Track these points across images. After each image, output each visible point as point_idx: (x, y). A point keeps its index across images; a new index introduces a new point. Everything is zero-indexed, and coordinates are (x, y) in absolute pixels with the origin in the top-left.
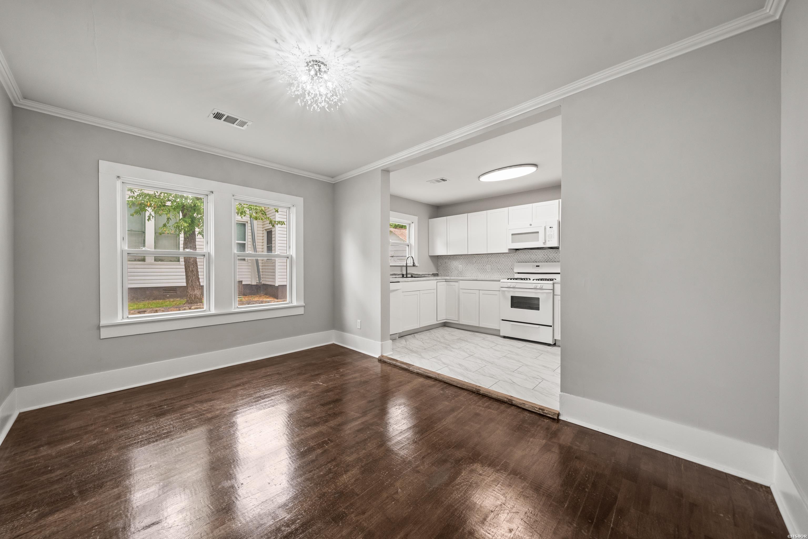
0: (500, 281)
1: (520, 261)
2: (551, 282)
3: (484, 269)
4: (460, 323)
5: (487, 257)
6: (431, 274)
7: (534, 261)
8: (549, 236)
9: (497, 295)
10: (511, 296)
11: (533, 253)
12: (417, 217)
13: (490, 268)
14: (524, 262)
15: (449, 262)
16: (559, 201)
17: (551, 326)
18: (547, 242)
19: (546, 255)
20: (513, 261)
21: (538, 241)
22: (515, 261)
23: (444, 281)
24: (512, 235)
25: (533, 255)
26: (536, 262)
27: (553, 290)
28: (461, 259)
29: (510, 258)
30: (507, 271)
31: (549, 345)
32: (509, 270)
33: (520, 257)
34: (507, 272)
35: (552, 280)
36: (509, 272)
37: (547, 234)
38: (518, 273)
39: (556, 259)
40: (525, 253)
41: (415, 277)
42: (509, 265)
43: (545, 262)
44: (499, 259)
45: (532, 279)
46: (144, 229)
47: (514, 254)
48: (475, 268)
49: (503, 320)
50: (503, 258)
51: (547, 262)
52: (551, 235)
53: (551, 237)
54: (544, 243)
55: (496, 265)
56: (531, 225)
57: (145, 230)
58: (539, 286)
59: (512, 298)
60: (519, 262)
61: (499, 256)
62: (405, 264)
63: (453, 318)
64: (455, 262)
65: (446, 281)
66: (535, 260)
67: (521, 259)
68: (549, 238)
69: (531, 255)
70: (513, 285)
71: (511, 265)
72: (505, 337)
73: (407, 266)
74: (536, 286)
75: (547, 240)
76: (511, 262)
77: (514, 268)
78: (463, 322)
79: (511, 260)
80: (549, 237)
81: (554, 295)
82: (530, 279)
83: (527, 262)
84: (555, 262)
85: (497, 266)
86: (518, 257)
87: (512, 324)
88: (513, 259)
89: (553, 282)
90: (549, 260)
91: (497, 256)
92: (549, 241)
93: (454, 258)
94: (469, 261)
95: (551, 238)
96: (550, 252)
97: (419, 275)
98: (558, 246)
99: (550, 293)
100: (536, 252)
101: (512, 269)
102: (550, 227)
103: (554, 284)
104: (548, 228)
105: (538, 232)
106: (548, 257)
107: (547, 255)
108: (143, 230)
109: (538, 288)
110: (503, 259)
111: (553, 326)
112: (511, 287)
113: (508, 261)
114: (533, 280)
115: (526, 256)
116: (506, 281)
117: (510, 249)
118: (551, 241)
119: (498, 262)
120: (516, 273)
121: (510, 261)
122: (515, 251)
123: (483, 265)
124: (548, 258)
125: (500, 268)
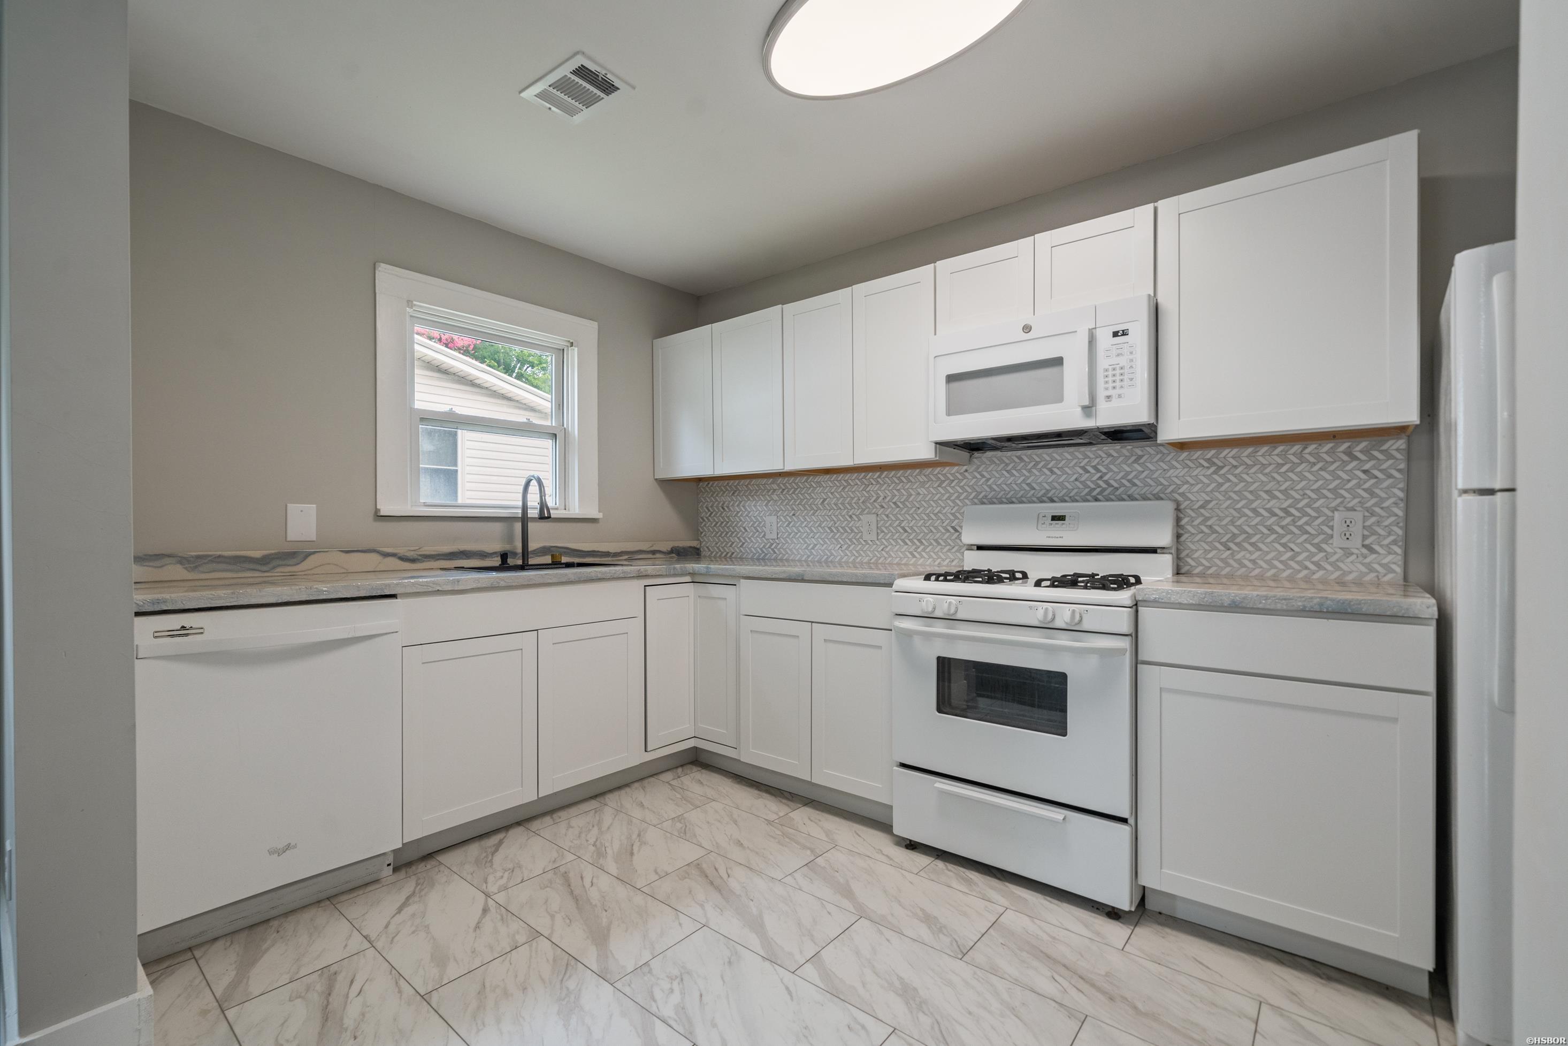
0: (890, 585)
1: (986, 496)
2: (1124, 596)
3: (852, 531)
4: (745, 759)
5: (863, 483)
6: (664, 550)
7: (1044, 495)
8: (1110, 373)
9: (880, 647)
10: (939, 658)
11: (1037, 463)
12: (595, 325)
13: (874, 527)
14: (1001, 503)
15: (733, 505)
16: (1156, 210)
17: (1124, 821)
18: (1102, 405)
19: (1093, 471)
20: (958, 497)
21: (1060, 399)
22: (966, 498)
23: (688, 579)
24: (951, 379)
25: (1040, 470)
26: (1052, 501)
27: (1135, 636)
28: (775, 490)
29: (949, 485)
30: (936, 541)
31: (1114, 914)
32: (943, 534)
33: (988, 480)
34: (939, 544)
35: (1121, 582)
36: (945, 541)
37: (1103, 363)
38: (980, 548)
39: (1135, 485)
40: (1007, 465)
41: (569, 565)
42: (945, 514)
43: (1088, 501)
44: (907, 490)
45: (1033, 577)
47: (965, 468)
48: (820, 525)
49: (903, 765)
50: (923, 484)
51: (1097, 500)
52: (1118, 372)
53: (1118, 378)
54: (1088, 410)
55: (895, 515)
56: (1027, 329)
58: (1064, 616)
59: (945, 666)
60: (983, 503)
61: (906, 478)
62: (520, 511)
64: (755, 506)
65: (695, 580)
66: (1048, 491)
67: (990, 487)
68: (1111, 385)
69: (1029, 471)
70: (944, 606)
71: (953, 514)
72: (912, 846)
73: (524, 519)
74: (1050, 616)
75: (1101, 394)
76: (953, 501)
77: (961, 527)
78: (752, 755)
79: (952, 495)
80: (1110, 379)
81: (1137, 662)
82: (1025, 576)
83: (1012, 503)
84: (1132, 498)
85: (897, 519)
86: (978, 480)
87: (942, 792)
88: (962, 487)
89: (1134, 596)
90: (1104, 490)
91: (899, 478)
92: (1108, 397)
93: (751, 491)
94: (802, 500)
95: (1118, 384)
96: (1110, 455)
97: (607, 554)
98: (1152, 421)
99: (1121, 651)
100: (1053, 459)
101: (956, 531)
102: (1115, 334)
103: (1136, 605)
104: (1104, 339)
105: (1057, 362)
106: (1101, 478)
107: (1098, 470)
109: (1059, 623)
110: (922, 491)
111: (1132, 821)
112: (938, 613)
113: (939, 499)
114: (1038, 583)
115: (1013, 475)
116: (918, 584)
117: (942, 445)
118: (1120, 396)
119: (903, 503)
120: (970, 547)
121: (949, 498)
122: (965, 454)
123: (851, 517)
124: (1101, 483)
125: (911, 528)
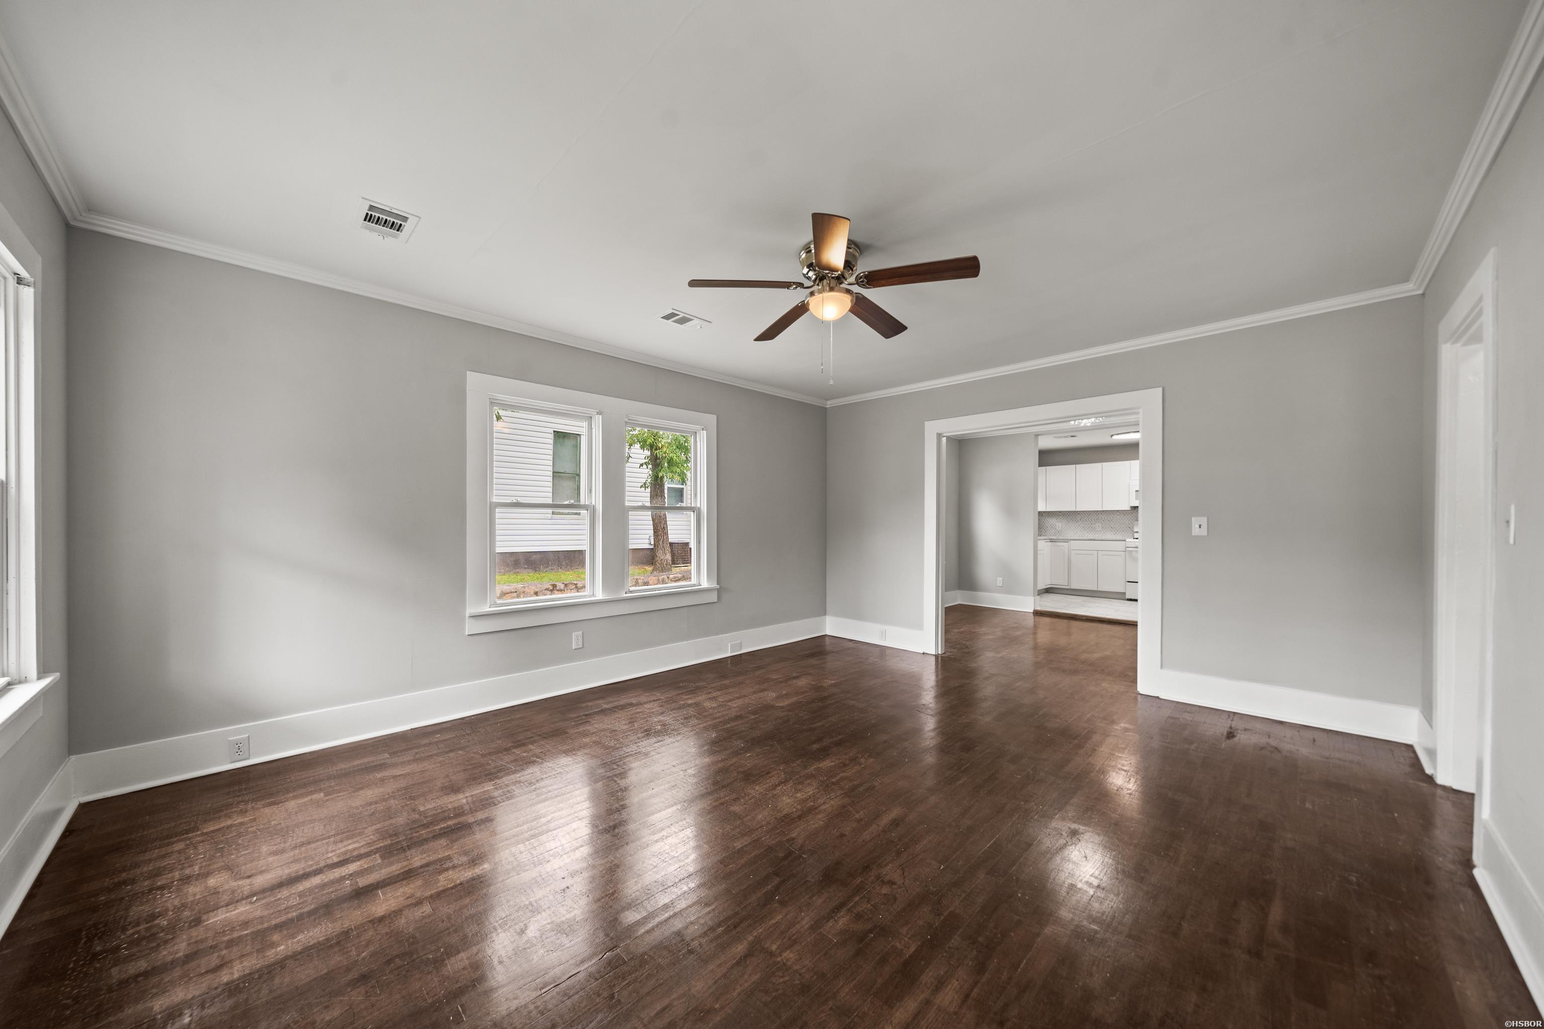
3: (1092, 528)
4: (1072, 588)
15: (1052, 520)
23: (1049, 541)
30: (1123, 530)
32: (1125, 529)
36: (1126, 531)
42: (1126, 523)
44: (1118, 517)
46: (578, 470)
48: (1079, 526)
57: (580, 472)
61: (1118, 514)
63: (1061, 582)
65: (1052, 541)
71: (1129, 523)
78: (1074, 586)
85: (1109, 524)
101: (1130, 528)
108: (578, 472)
113: (1124, 519)
119: (1117, 521)
121: (1127, 519)
123: (1091, 524)
